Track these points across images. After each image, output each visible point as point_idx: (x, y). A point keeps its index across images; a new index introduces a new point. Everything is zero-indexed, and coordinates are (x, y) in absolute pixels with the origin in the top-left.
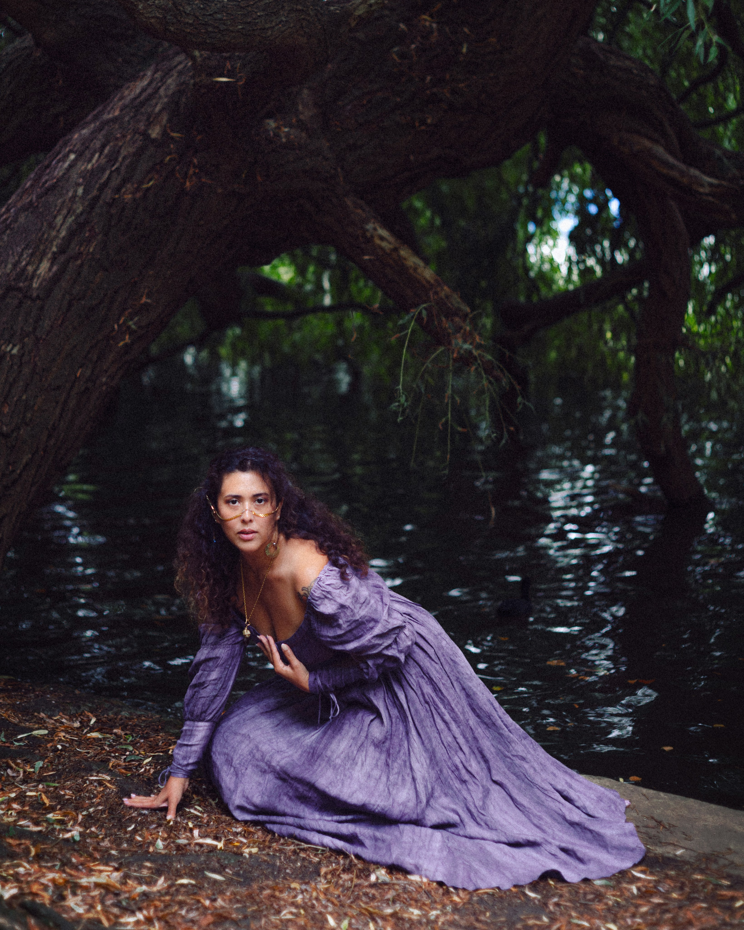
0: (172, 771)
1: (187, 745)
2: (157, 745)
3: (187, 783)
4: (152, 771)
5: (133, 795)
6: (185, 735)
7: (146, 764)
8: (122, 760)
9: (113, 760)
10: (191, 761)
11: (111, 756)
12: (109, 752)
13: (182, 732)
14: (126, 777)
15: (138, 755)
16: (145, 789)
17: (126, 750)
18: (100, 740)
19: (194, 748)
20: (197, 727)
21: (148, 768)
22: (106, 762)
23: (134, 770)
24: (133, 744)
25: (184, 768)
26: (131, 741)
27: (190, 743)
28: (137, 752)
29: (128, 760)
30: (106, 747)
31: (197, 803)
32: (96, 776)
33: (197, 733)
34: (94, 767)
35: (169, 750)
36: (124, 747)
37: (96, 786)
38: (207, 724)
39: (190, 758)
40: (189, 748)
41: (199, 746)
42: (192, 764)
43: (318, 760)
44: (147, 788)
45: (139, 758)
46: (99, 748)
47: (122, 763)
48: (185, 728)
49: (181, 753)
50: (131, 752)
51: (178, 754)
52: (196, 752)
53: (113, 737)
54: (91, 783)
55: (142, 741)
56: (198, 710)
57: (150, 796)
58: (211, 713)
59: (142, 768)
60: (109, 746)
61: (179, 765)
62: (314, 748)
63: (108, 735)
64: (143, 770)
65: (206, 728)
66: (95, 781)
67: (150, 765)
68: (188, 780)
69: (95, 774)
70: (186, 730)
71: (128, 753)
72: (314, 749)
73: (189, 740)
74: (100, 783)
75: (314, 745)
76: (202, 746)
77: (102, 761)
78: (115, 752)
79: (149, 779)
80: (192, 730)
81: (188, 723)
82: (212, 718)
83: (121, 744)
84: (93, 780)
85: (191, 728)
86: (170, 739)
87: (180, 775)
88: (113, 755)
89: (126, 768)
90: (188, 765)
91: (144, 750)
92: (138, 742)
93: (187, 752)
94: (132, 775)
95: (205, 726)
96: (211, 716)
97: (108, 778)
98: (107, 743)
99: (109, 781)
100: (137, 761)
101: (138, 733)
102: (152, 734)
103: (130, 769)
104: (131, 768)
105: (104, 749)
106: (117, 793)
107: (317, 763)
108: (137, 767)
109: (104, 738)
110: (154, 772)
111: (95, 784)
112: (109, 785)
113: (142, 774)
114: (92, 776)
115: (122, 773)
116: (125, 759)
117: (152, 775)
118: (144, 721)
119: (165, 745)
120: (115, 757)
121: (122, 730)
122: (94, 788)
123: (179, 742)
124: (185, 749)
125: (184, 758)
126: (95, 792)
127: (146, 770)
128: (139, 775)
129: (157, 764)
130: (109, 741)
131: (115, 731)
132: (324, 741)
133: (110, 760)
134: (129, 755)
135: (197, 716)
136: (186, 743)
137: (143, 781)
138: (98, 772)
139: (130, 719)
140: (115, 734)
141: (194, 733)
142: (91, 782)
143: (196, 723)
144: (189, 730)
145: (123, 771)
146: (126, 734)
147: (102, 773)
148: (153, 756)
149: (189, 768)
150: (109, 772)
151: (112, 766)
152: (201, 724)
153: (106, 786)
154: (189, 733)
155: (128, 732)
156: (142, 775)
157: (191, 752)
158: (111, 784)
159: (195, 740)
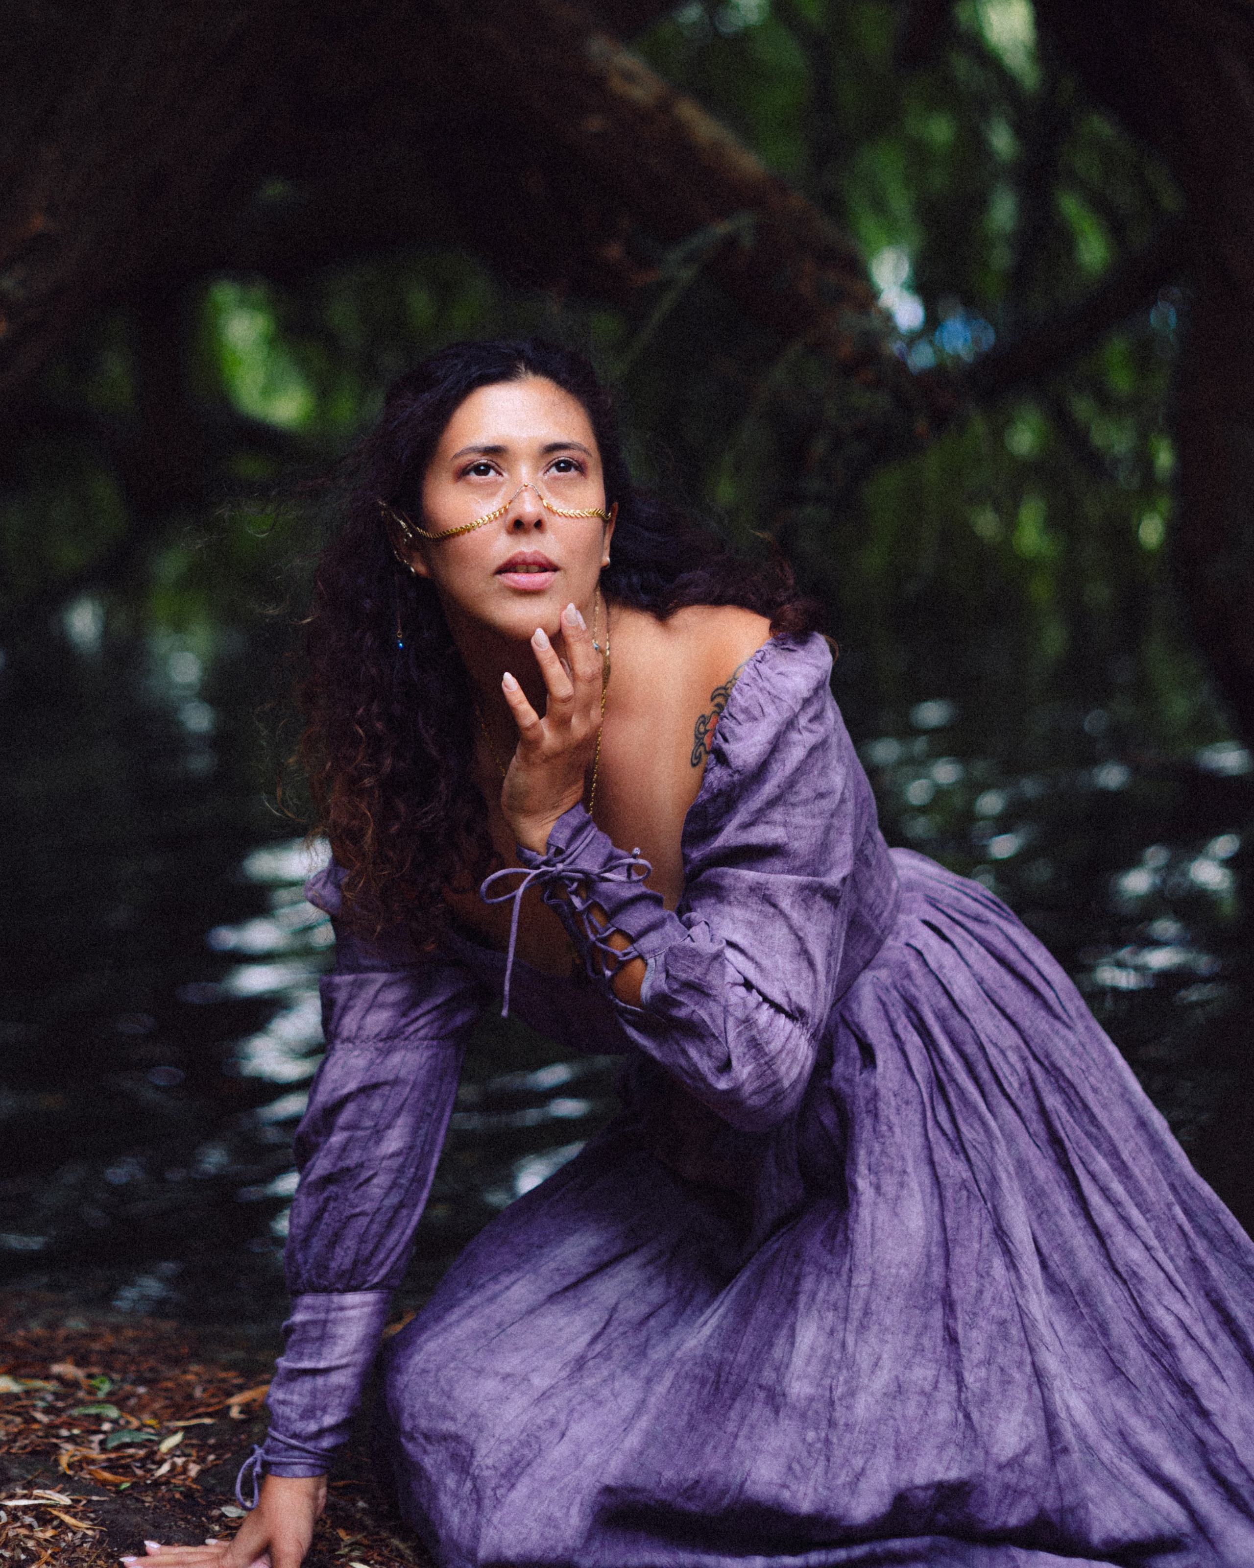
0: (271, 1458)
1: (314, 1372)
2: (190, 1397)
3: (322, 1492)
4: (194, 1470)
5: (152, 1546)
6: (304, 1340)
7: (172, 1452)
8: (95, 1445)
9: (69, 1447)
10: (329, 1420)
11: (58, 1437)
12: (51, 1426)
13: (290, 1330)
14: (119, 1492)
15: (139, 1429)
16: (182, 1524)
17: (99, 1419)
18: (16, 1397)
19: (339, 1379)
20: (342, 1309)
21: (179, 1461)
22: (47, 1454)
23: (139, 1472)
24: (118, 1399)
25: (309, 1446)
26: (110, 1394)
27: (322, 1365)
28: (135, 1423)
29: (111, 1444)
30: (39, 1416)
31: (356, 1554)
32: (24, 1497)
33: (341, 1330)
34: (15, 1471)
35: (229, 1408)
36: (93, 1411)
37: (30, 1527)
38: (370, 1297)
39: (324, 1410)
40: (320, 1381)
41: (350, 1371)
42: (332, 1429)
43: (738, 1405)
44: (187, 1521)
45: (143, 1436)
46: (18, 1420)
47: (95, 1453)
48: (299, 1317)
49: (296, 1398)
50: (114, 1422)
51: (283, 1403)
52: (344, 1389)
53: (51, 1386)
54: (15, 1518)
55: (142, 1390)
56: (342, 1258)
57: (203, 1543)
58: (381, 1264)
59: (160, 1463)
60: (46, 1411)
61: (295, 1436)
62: (720, 1365)
63: (39, 1384)
64: (165, 1468)
65: (367, 1310)
66: (26, 1509)
67: (184, 1455)
68: (324, 1480)
69: (19, 1491)
70: (304, 1324)
71: (106, 1426)
72: (720, 1367)
73: (319, 1354)
74: (43, 1515)
75: (716, 1355)
76: (356, 1370)
77: (34, 1453)
78: (70, 1425)
79: (189, 1494)
80: (325, 1322)
81: (308, 1300)
82: (386, 1277)
83: (80, 1403)
84: (16, 1508)
85: (322, 1316)
86: (224, 1380)
87: (298, 1469)
88: (64, 1432)
89: (111, 1466)
90: (320, 1433)
91: (155, 1415)
92: (133, 1395)
93: (313, 1393)
94: (134, 1486)
95: (364, 1304)
96: (383, 1271)
97: (65, 1500)
98: (40, 1404)
99: (67, 1509)
100: (140, 1445)
101: (124, 1372)
102: (166, 1371)
103: (126, 1470)
104: (127, 1467)
105: (35, 1421)
106: (100, 1542)
107: (733, 1414)
108: (143, 1461)
109: (28, 1393)
110: (201, 1472)
111: (28, 1520)
112: (67, 1519)
113: (166, 1481)
114: (12, 1497)
115: (105, 1483)
116: (102, 1443)
117: (195, 1480)
118: (135, 1340)
119: (213, 1396)
120: (71, 1439)
121: (78, 1364)
122: (23, 1531)
123: (283, 1363)
124: (307, 1384)
125: (308, 1413)
126: (31, 1544)
127: (174, 1466)
128: (157, 1484)
129: (202, 1447)
130: (43, 1399)
131: (57, 1369)
132: (749, 1339)
133: (57, 1447)
134: (113, 1431)
135: (341, 1275)
136: (306, 1364)
137: (173, 1499)
138: (29, 1485)
139: (93, 1337)
140: (59, 1378)
141: (331, 1329)
142: (14, 1515)
143: (336, 1299)
144: (313, 1323)
145: (107, 1475)
146: (90, 1376)
147: (45, 1487)
148: (186, 1429)
149: (326, 1443)
150: (64, 1482)
151: (70, 1466)
152: (351, 1298)
153: (62, 1522)
154: (314, 1333)
155: (95, 1370)
156: (167, 1483)
157: (328, 1392)
158: (74, 1516)
159: (338, 1350)
